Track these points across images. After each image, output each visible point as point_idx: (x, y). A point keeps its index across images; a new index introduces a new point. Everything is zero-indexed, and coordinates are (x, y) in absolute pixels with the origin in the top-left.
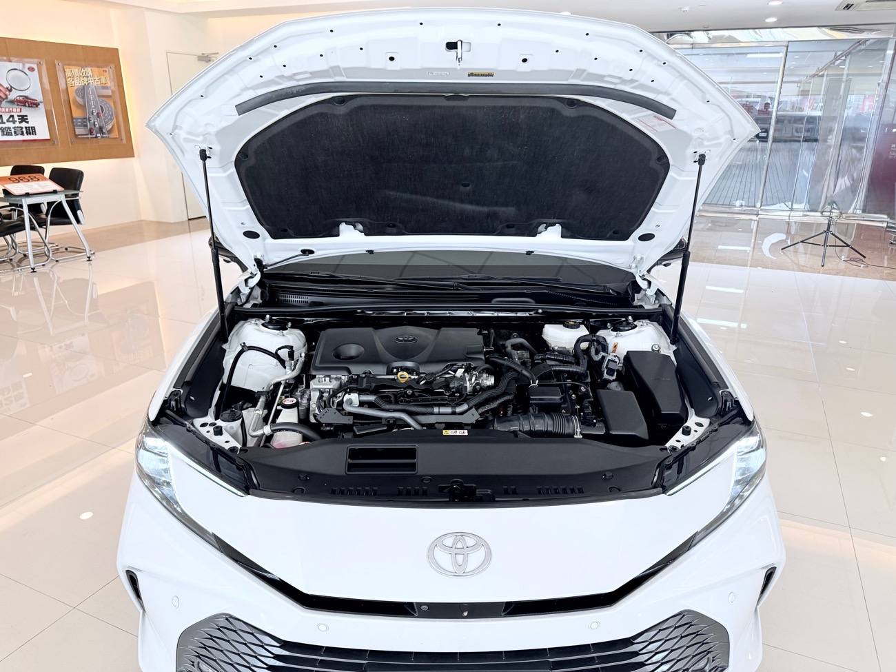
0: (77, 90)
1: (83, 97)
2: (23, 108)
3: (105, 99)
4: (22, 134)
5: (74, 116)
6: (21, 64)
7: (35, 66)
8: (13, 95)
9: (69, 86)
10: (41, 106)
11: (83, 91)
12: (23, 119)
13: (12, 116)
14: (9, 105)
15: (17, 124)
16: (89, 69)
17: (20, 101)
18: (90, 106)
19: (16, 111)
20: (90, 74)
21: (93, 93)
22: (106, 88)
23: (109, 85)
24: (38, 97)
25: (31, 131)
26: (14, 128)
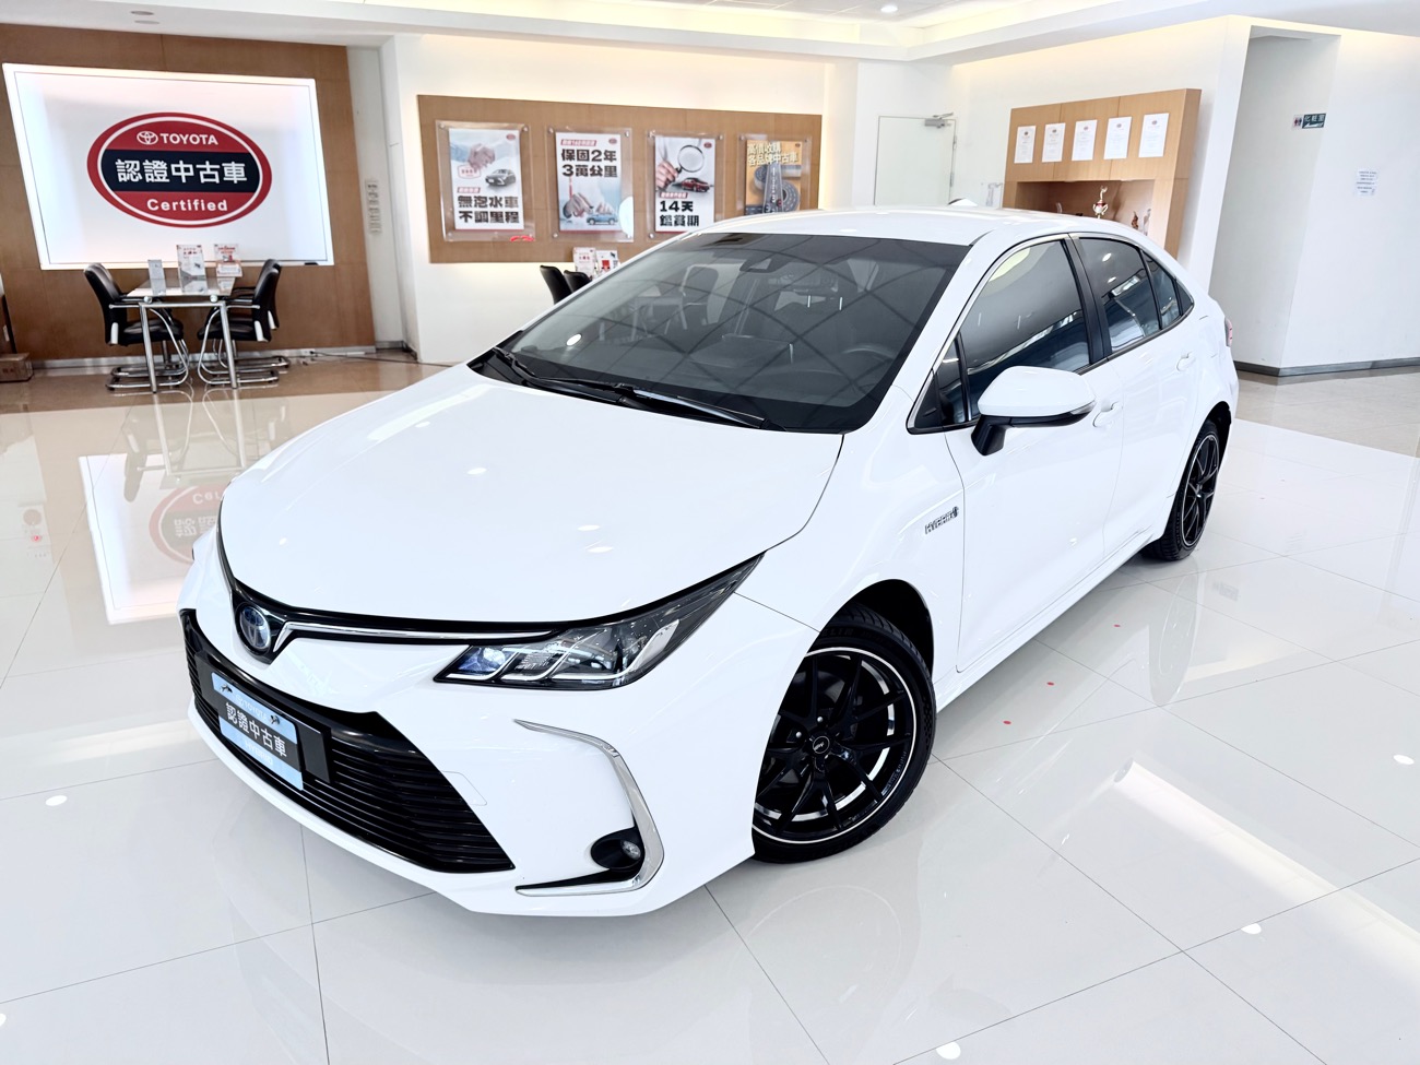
0: (757, 170)
1: (763, 180)
2: (690, 194)
3: (790, 182)
4: (683, 224)
5: (747, 203)
6: (697, 140)
7: (713, 142)
8: (681, 178)
9: (749, 164)
10: (711, 191)
11: (763, 172)
12: (688, 206)
13: (676, 203)
14: (674, 188)
15: (680, 212)
16: (778, 144)
17: (687, 185)
18: (769, 190)
19: (681, 197)
20: (779, 149)
21: (777, 174)
22: (798, 167)
23: (800, 163)
24: (709, 178)
25: (695, 221)
26: (676, 216)
